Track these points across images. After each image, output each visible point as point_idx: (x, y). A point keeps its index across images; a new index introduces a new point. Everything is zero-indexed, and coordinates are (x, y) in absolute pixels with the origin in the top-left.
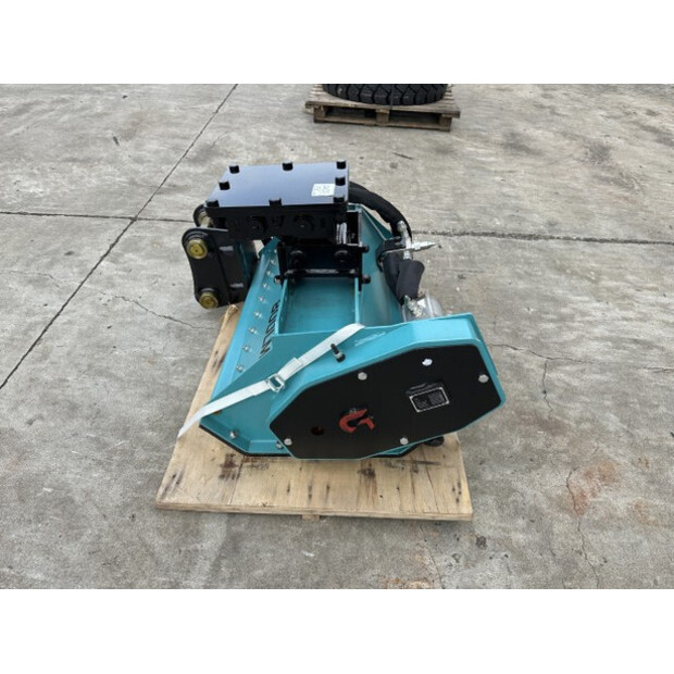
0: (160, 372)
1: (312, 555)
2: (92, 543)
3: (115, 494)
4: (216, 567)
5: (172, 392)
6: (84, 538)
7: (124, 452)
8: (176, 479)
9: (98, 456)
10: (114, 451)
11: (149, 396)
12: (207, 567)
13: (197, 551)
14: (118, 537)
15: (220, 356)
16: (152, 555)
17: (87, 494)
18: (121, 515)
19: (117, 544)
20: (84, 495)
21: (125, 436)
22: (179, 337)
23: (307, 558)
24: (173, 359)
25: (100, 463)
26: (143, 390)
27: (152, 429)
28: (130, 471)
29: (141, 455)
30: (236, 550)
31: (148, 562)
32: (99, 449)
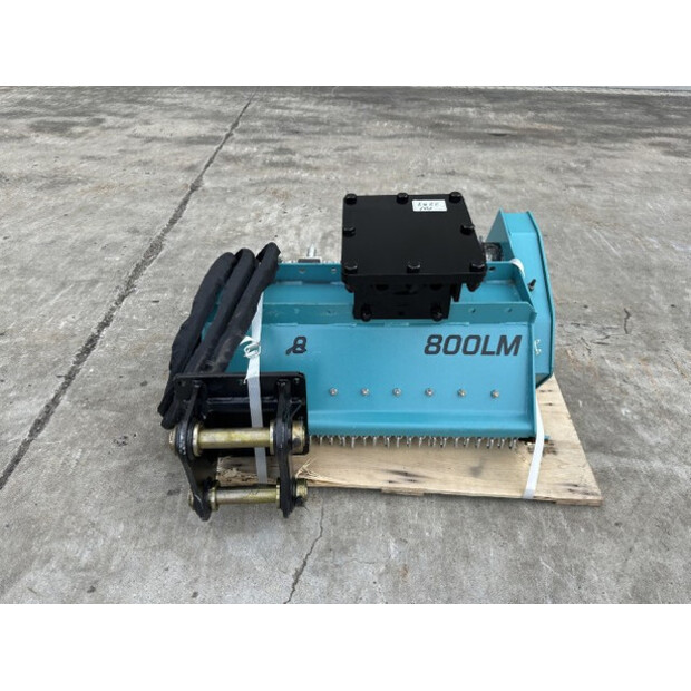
0: (421, 555)
1: (580, 403)
2: (659, 550)
3: (604, 548)
4: (621, 455)
5: (454, 531)
6: (660, 560)
7: (556, 557)
8: (572, 488)
9: (572, 585)
10: (558, 567)
11: (467, 556)
12: (624, 460)
13: (617, 469)
14: (642, 531)
15: (394, 477)
16: (639, 499)
17: (619, 577)
18: (621, 535)
19: (647, 529)
20: (621, 579)
21: (534, 565)
22: (344, 550)
23: (583, 404)
24: (392, 545)
25: (580, 578)
26: (460, 568)
27: (514, 537)
28: (575, 542)
29: (552, 539)
30: (601, 444)
31: (645, 500)
32: (564, 587)
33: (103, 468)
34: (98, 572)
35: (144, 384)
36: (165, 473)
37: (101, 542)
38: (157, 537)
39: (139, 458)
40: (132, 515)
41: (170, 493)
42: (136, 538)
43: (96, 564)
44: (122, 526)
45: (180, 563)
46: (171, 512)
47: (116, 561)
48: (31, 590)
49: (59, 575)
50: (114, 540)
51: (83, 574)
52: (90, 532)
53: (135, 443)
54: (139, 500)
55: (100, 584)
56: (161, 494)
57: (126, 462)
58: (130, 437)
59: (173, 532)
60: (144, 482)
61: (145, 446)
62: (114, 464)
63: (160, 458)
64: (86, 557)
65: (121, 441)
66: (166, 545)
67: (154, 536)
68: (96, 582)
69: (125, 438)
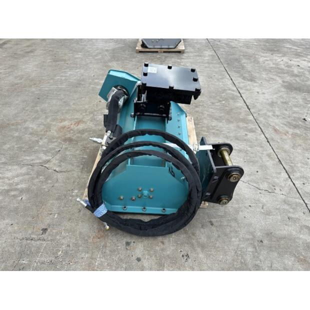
8: (190, 121)
33: (205, 261)
34: (254, 242)
35: (139, 260)
36: (202, 230)
37: (242, 246)
38: (233, 224)
39: (195, 244)
40: (226, 237)
41: (212, 224)
42: (236, 232)
43: (252, 244)
44: (233, 239)
45: (241, 213)
46: (221, 222)
47: (248, 237)
48: (271, 267)
49: (261, 258)
50: (240, 241)
51: (257, 248)
52: (239, 253)
53: (186, 249)
54: (219, 236)
55: (258, 239)
56: (213, 228)
57: (199, 250)
58: (182, 253)
59: (230, 218)
60: (209, 237)
61: (187, 244)
62: (201, 255)
63: (193, 234)
64: (250, 249)
65: (185, 258)
66: (236, 220)
67: (233, 225)
68: (258, 241)
69: (183, 256)
